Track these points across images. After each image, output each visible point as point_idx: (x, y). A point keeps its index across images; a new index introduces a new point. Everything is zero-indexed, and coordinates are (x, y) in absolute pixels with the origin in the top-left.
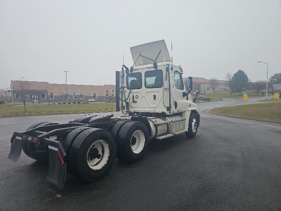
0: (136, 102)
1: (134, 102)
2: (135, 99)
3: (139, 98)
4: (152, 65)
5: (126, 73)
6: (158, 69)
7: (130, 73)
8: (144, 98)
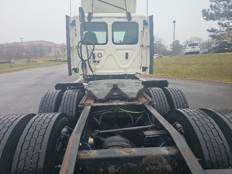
0: (98, 62)
1: (95, 62)
2: (97, 59)
3: (104, 57)
4: (124, 15)
5: (80, 21)
6: (132, 20)
7: (86, 20)
8: (110, 57)
